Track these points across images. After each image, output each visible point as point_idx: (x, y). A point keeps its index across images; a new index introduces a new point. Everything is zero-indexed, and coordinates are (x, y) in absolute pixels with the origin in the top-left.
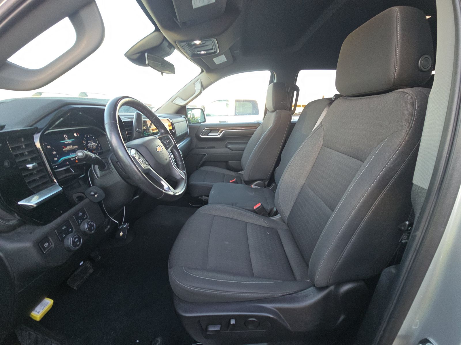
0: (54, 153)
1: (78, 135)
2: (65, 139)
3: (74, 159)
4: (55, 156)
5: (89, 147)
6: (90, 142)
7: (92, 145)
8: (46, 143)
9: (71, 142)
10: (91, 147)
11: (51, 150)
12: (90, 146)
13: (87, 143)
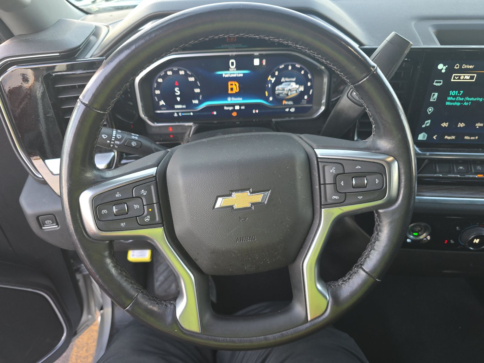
0: (197, 91)
1: (264, 63)
2: (228, 68)
3: (231, 108)
4: (196, 96)
5: (277, 92)
6: (286, 81)
7: (289, 87)
8: (190, 71)
9: (242, 75)
10: (285, 92)
11: (194, 85)
12: (284, 90)
13: (278, 82)
